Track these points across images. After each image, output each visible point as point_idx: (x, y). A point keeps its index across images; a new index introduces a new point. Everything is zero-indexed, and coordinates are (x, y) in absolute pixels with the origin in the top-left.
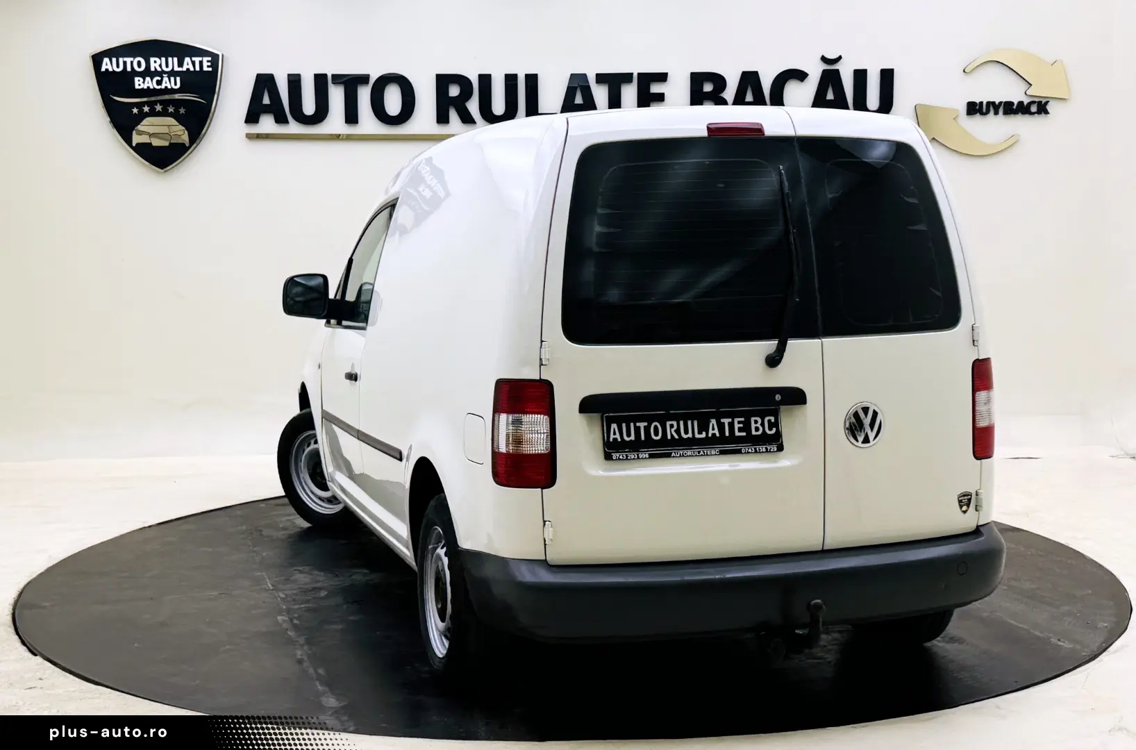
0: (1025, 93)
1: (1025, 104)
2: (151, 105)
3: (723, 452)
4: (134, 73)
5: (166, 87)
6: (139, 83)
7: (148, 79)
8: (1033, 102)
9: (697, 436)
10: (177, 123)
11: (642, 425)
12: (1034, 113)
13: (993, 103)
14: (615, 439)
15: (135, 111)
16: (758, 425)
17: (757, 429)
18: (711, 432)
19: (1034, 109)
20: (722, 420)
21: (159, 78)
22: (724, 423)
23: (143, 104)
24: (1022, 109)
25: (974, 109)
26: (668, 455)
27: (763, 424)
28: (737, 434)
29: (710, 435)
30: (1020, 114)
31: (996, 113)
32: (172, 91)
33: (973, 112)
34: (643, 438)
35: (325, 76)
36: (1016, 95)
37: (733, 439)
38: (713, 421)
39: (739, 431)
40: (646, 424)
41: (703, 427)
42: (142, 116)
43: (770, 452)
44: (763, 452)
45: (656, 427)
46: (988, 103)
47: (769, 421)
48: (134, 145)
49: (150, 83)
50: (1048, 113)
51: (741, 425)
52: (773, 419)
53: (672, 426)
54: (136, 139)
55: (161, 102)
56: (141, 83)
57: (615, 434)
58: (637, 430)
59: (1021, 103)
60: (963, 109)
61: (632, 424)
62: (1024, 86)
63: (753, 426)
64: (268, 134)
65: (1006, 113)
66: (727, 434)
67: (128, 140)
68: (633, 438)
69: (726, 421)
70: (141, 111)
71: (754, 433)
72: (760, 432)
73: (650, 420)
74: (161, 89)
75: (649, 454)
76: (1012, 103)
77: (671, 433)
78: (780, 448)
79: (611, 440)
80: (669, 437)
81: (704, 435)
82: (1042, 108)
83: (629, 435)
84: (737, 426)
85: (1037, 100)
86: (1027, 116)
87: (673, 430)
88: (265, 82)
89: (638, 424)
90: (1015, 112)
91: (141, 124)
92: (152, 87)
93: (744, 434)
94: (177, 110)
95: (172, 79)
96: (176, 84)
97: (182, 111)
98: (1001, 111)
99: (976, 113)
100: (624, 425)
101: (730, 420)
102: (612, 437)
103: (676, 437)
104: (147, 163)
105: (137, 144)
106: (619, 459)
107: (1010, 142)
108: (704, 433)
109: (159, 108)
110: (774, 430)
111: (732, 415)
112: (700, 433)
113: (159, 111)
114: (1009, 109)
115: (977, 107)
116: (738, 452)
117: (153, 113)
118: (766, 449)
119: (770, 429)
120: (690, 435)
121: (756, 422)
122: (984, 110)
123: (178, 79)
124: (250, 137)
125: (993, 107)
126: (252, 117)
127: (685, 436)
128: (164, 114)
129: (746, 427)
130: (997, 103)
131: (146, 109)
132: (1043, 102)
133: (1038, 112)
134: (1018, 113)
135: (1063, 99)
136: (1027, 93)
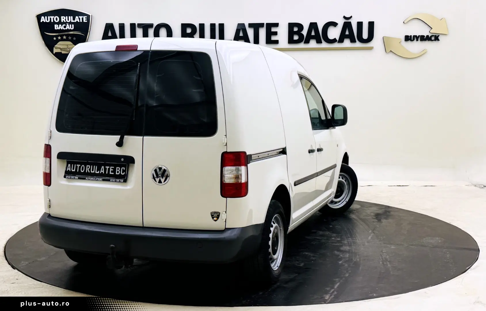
1: (430, 36)
2: (62, 36)
3: (104, 180)
4: (54, 23)
5: (68, 29)
6: (57, 27)
7: (60, 25)
8: (433, 36)
9: (96, 172)
10: (72, 44)
11: (78, 166)
12: (433, 40)
14: (69, 170)
15: (55, 39)
16: (119, 170)
17: (118, 172)
18: (101, 171)
19: (433, 38)
20: (106, 167)
21: (65, 25)
22: (106, 168)
23: (58, 36)
24: (428, 38)
25: (408, 38)
26: (84, 179)
27: (120, 170)
28: (111, 173)
29: (101, 173)
30: (427, 41)
31: (417, 40)
32: (71, 30)
33: (407, 40)
34: (78, 171)
35: (135, 24)
36: (426, 32)
37: (109, 175)
38: (103, 167)
39: (111, 172)
40: (80, 165)
41: (99, 169)
42: (57, 41)
43: (120, 182)
44: (118, 182)
45: (83, 167)
46: (414, 36)
47: (123, 169)
48: (54, 53)
49: (61, 27)
50: (439, 40)
51: (112, 170)
52: (124, 169)
53: (88, 167)
54: (55, 51)
55: (66, 35)
57: (69, 168)
58: (77, 167)
59: (428, 36)
60: (403, 38)
61: (75, 165)
62: (429, 29)
63: (117, 170)
65: (421, 40)
66: (107, 173)
67: (52, 51)
68: (74, 170)
69: (107, 167)
70: (57, 39)
71: (117, 174)
72: (119, 174)
73: (81, 164)
74: (65, 30)
75: (78, 177)
76: (424, 36)
77: (88, 170)
78: (125, 181)
79: (67, 170)
80: (87, 172)
81: (98, 172)
82: (437, 38)
83: (73, 169)
84: (111, 170)
85: (434, 35)
86: (430, 41)
87: (88, 169)
88: (109, 27)
89: (77, 165)
90: (425, 40)
91: (57, 44)
92: (62, 29)
93: (113, 173)
94: (72, 39)
95: (71, 25)
96: (72, 28)
97: (74, 39)
98: (419, 39)
99: (409, 40)
100: (73, 165)
101: (109, 167)
102: (68, 169)
103: (89, 172)
104: (59, 60)
105: (56, 53)
106: (68, 178)
107: (422, 53)
108: (99, 171)
109: (65, 37)
110: (124, 173)
111: (110, 165)
112: (97, 171)
113: (65, 39)
114: (423, 38)
115: (409, 38)
116: (109, 180)
117: (62, 40)
118: (119, 180)
119: (123, 173)
120: (94, 172)
121: (118, 169)
122: (412, 39)
123: (73, 25)
125: (416, 38)
127: (92, 172)
128: (67, 40)
129: (114, 171)
130: (418, 36)
131: (59, 38)
132: (437, 36)
133: (435, 40)
134: (426, 40)
135: (446, 34)
136: (430, 32)
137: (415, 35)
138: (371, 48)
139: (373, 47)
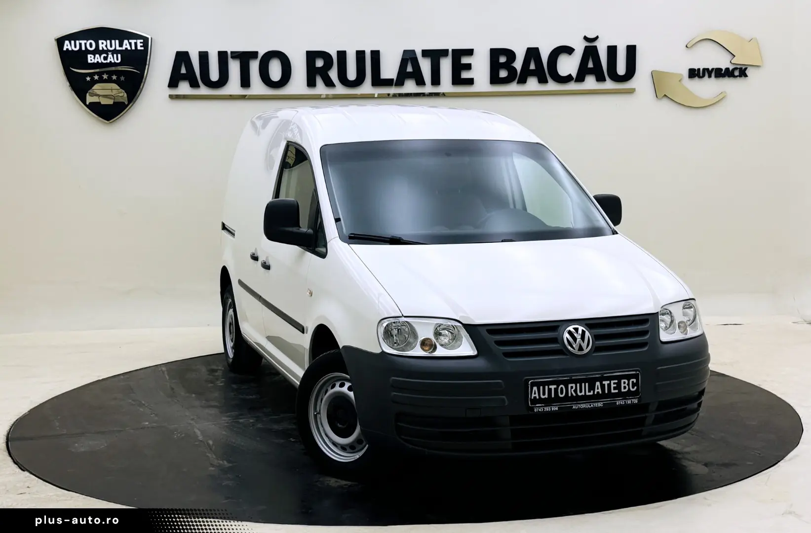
0: (731, 62)
1: (731, 69)
2: (100, 74)
4: (87, 52)
5: (111, 62)
6: (91, 59)
7: (97, 56)
8: (736, 69)
10: (119, 88)
12: (737, 76)
13: (708, 69)
15: (88, 79)
19: (737, 73)
21: (105, 55)
23: (94, 74)
24: (728, 73)
25: (694, 73)
30: (727, 78)
31: (710, 76)
32: (115, 64)
33: (693, 76)
35: (226, 52)
36: (724, 63)
42: (94, 82)
46: (704, 70)
48: (88, 103)
49: (99, 59)
50: (747, 76)
54: (89, 99)
55: (107, 73)
56: (92, 58)
59: (727, 69)
60: (686, 74)
62: (729, 57)
64: (184, 95)
65: (716, 76)
67: (83, 100)
70: (92, 79)
74: (107, 63)
76: (721, 69)
82: (743, 73)
85: (739, 67)
86: (732, 78)
88: (182, 58)
90: (723, 76)
91: (93, 88)
92: (100, 62)
94: (118, 78)
95: (115, 55)
96: (117, 59)
98: (713, 75)
99: (695, 77)
104: (96, 116)
105: (90, 103)
107: (721, 97)
109: (105, 77)
113: (105, 79)
114: (719, 73)
115: (696, 73)
117: (101, 81)
122: (701, 75)
123: (119, 55)
124: (171, 97)
125: (707, 72)
126: (173, 83)
128: (109, 81)
130: (710, 69)
131: (96, 77)
132: (743, 68)
133: (740, 76)
134: (725, 77)
135: (758, 66)
136: (732, 62)
137: (706, 67)
138: (631, 91)
139: (635, 89)
